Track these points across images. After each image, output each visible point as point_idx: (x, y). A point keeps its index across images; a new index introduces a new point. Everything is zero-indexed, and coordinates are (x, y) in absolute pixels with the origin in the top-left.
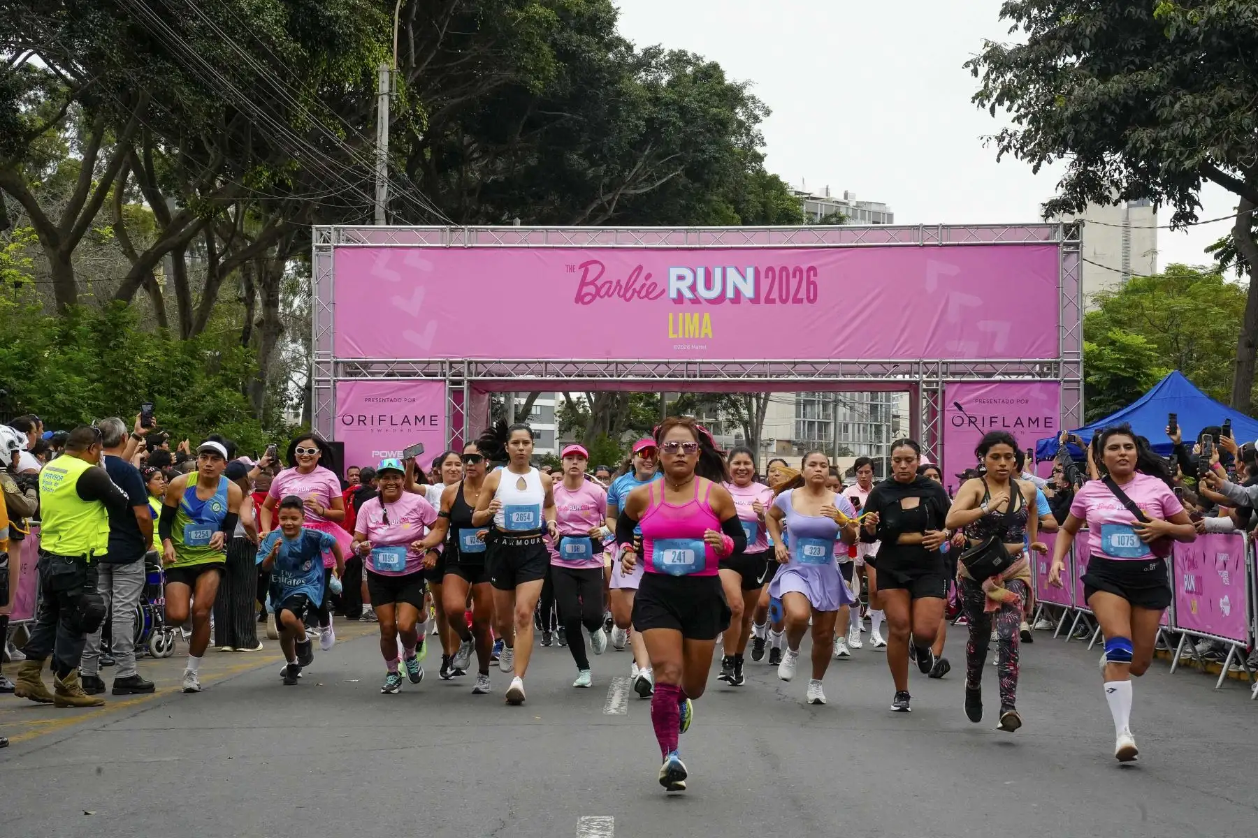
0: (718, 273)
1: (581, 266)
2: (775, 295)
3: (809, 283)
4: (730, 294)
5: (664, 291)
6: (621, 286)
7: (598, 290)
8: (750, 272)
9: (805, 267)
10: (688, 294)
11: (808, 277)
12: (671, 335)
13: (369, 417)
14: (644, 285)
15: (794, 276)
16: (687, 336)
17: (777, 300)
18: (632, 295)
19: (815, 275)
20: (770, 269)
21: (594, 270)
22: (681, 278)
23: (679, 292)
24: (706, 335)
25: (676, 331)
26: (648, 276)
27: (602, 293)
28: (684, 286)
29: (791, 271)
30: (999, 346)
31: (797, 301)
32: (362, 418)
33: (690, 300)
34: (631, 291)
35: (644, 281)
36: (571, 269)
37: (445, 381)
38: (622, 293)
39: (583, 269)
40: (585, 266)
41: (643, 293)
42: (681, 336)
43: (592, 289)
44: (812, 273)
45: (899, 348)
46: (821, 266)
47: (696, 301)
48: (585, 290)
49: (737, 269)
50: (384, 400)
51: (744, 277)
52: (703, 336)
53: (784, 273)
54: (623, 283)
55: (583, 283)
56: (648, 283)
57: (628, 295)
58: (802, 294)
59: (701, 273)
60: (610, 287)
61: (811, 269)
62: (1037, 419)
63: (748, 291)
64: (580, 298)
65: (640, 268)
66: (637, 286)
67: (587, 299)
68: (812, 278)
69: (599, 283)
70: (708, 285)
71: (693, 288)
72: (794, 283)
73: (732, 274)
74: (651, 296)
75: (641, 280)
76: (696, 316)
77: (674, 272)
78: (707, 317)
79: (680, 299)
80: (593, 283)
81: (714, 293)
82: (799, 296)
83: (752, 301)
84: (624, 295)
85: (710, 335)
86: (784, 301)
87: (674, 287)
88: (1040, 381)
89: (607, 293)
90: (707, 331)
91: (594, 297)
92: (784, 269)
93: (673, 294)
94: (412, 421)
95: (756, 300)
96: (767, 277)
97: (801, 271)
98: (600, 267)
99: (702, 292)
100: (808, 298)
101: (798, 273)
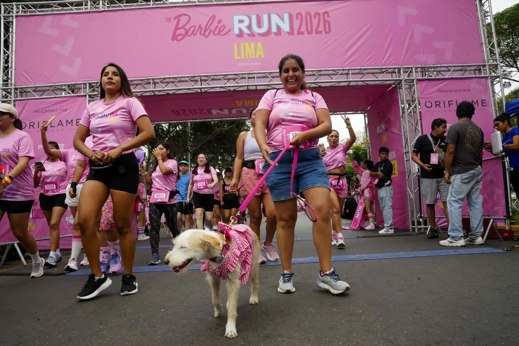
0: (265, 17)
1: (175, 19)
2: (303, 29)
3: (325, 21)
4: (274, 29)
5: (230, 30)
6: (202, 28)
7: (187, 32)
8: (286, 16)
9: (321, 12)
10: (246, 31)
11: (324, 18)
12: (236, 57)
13: (36, 122)
14: (217, 27)
15: (315, 17)
16: (247, 57)
17: (305, 32)
18: (209, 34)
19: (328, 16)
20: (299, 14)
21: (184, 20)
22: (241, 21)
23: (241, 30)
24: (260, 56)
25: (239, 54)
26: (220, 21)
27: (189, 33)
28: (244, 27)
29: (313, 14)
30: (449, 56)
31: (318, 32)
32: (32, 124)
33: (248, 34)
34: (208, 31)
35: (217, 25)
36: (169, 20)
37: (85, 96)
38: (202, 33)
39: (177, 20)
40: (178, 17)
41: (217, 32)
42: (243, 57)
43: (182, 31)
44: (326, 15)
45: (387, 60)
46: (332, 11)
47: (252, 35)
48: (178, 32)
49: (277, 14)
50: (46, 111)
51: (283, 19)
52: (258, 56)
53: (308, 16)
54: (203, 27)
55: (177, 28)
56: (220, 26)
57: (207, 34)
58: (321, 28)
59: (254, 18)
60: (194, 30)
61: (325, 13)
62: (477, 101)
63: (286, 27)
64: (174, 37)
65: (214, 17)
66: (212, 28)
67: (180, 37)
68: (327, 19)
69: (187, 27)
70: (259, 25)
71: (249, 27)
72: (315, 22)
73: (275, 19)
74: (222, 33)
75: (215, 24)
76: (253, 44)
77: (236, 18)
78: (260, 45)
79: (241, 34)
80: (183, 27)
81: (264, 29)
82: (319, 30)
83: (288, 33)
84: (204, 34)
85: (263, 56)
86: (310, 33)
87: (236, 27)
88: (476, 77)
89: (193, 33)
90: (261, 53)
91: (184, 36)
92: (308, 13)
93: (237, 32)
94: (64, 123)
95: (291, 33)
96: (297, 18)
97: (319, 14)
98: (187, 18)
99: (256, 30)
100: (325, 30)
101: (317, 16)
